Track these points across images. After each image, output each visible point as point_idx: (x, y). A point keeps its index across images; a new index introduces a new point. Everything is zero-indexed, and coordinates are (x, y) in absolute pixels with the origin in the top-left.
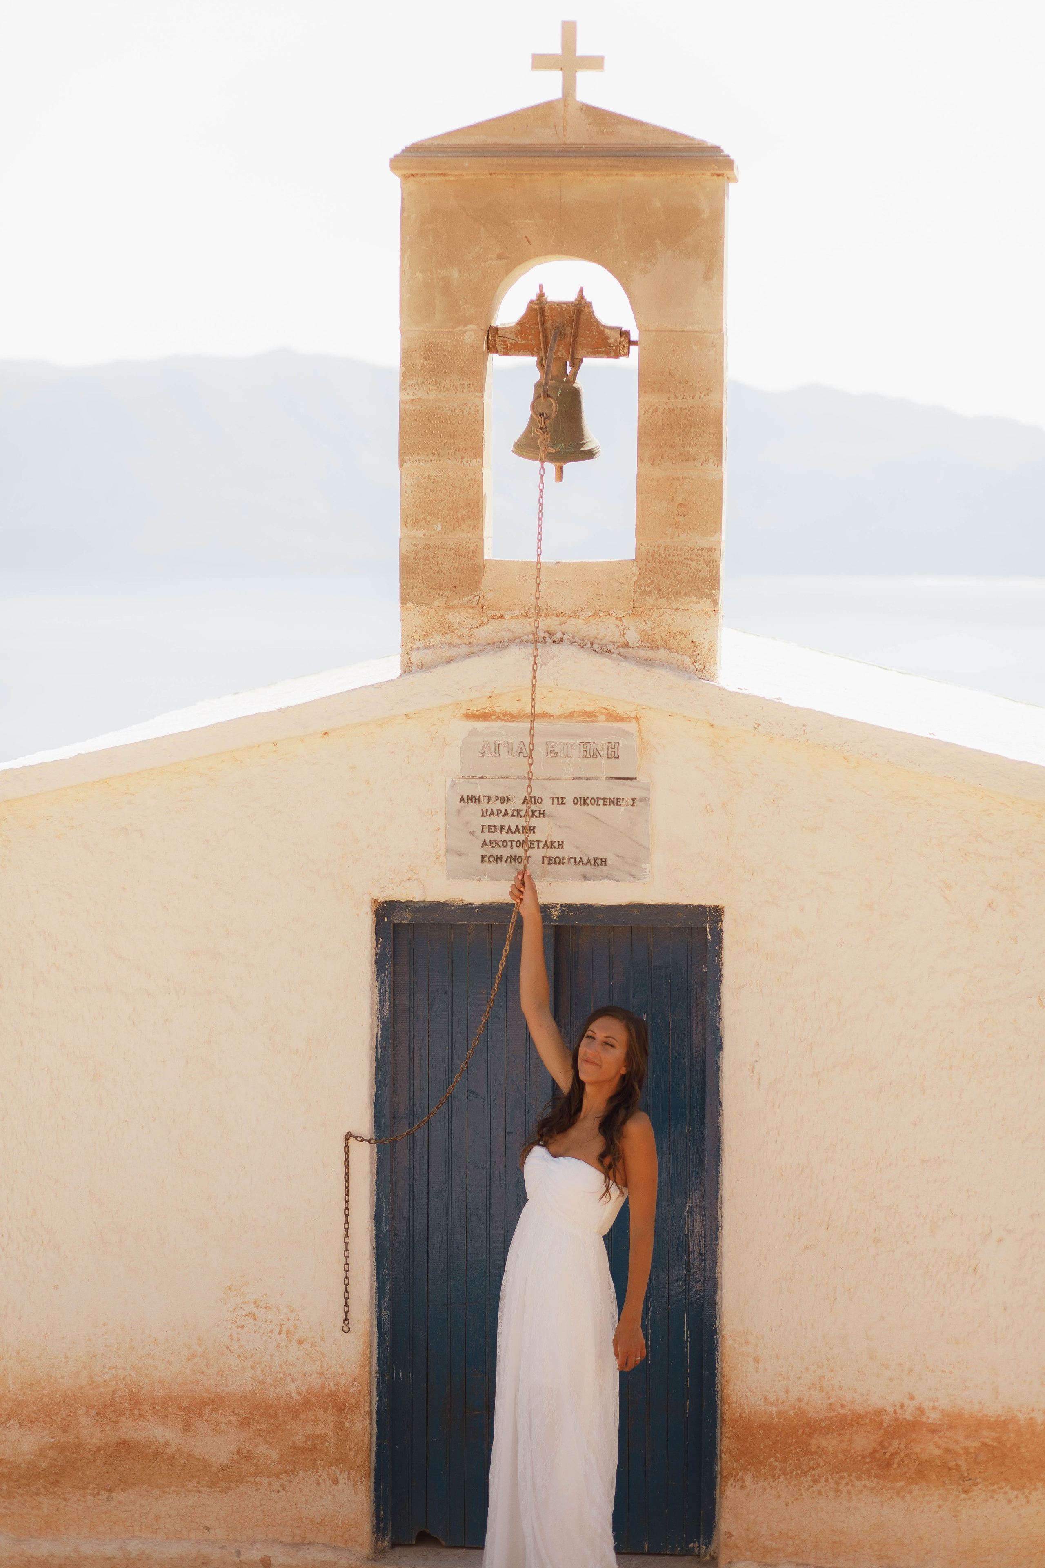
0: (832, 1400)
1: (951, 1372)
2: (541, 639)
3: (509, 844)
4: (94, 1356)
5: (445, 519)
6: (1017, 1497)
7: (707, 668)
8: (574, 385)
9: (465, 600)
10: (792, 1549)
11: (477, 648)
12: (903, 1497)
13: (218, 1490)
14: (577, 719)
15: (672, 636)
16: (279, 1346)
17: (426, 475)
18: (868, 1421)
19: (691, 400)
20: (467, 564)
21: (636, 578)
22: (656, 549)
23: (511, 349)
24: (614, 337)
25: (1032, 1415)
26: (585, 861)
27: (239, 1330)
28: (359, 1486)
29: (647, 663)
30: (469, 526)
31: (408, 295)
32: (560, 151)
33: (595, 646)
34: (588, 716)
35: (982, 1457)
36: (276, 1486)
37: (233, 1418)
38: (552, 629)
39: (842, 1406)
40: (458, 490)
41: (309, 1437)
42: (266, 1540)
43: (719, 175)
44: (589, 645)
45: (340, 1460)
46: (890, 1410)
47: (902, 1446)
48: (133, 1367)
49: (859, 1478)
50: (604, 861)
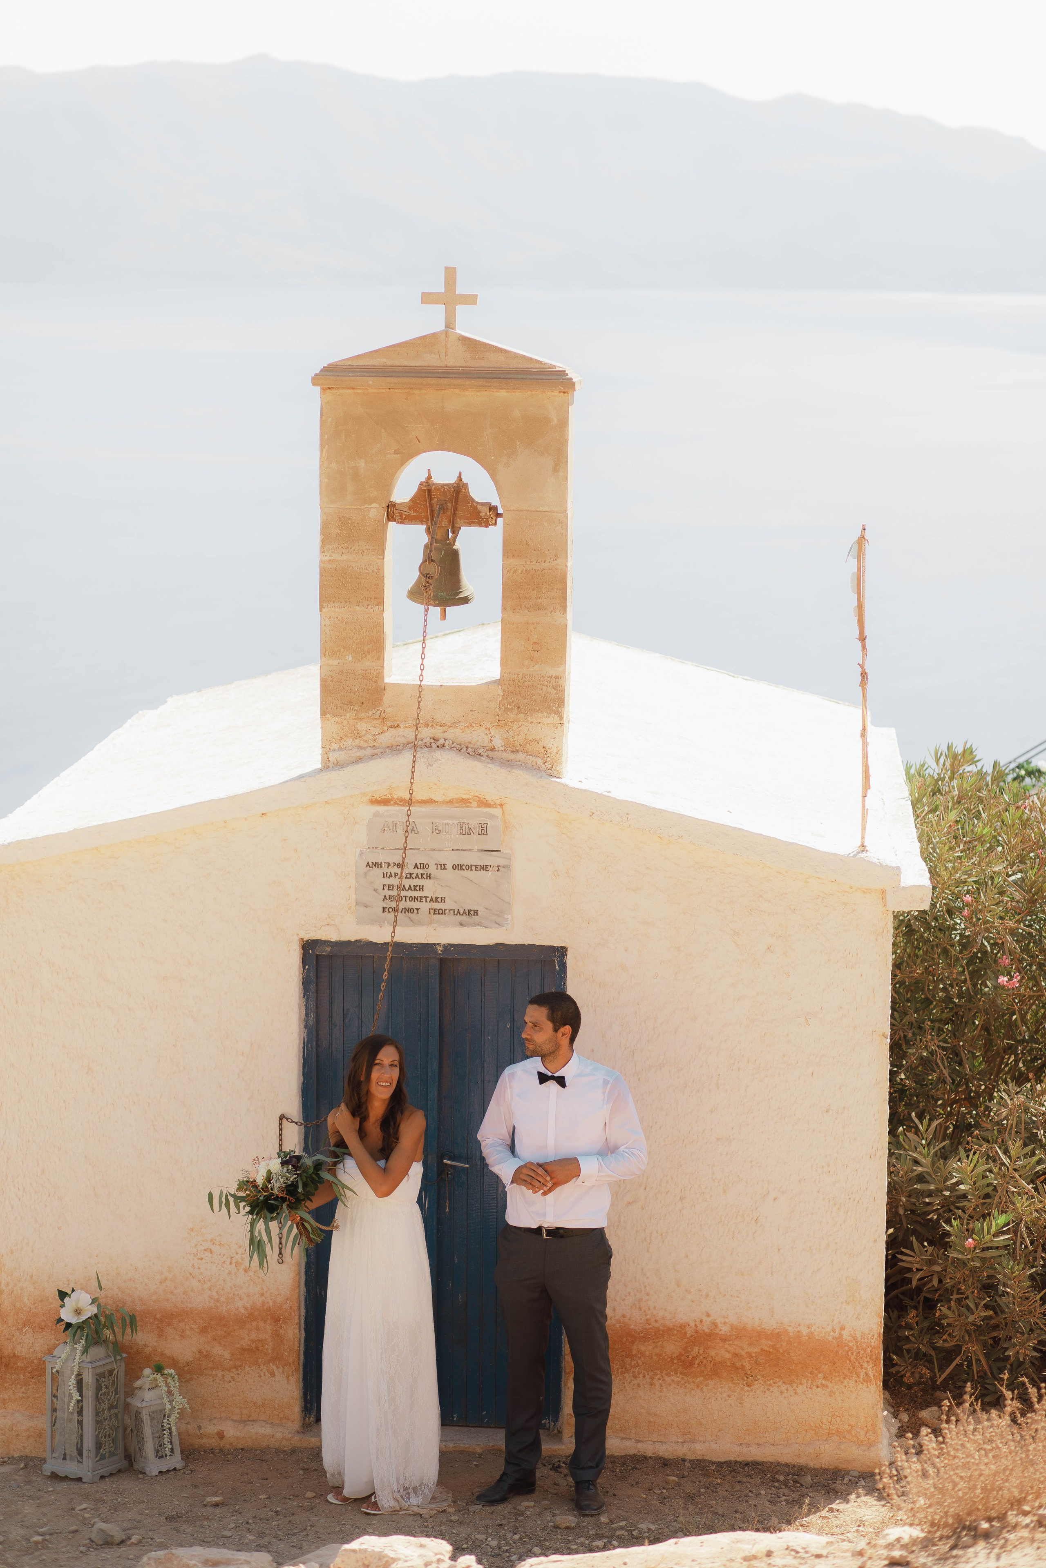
0: (648, 1317)
1: (738, 1297)
2: (428, 744)
3: (404, 898)
4: (89, 1280)
5: (355, 652)
6: (787, 1390)
7: (554, 767)
8: (454, 547)
9: (370, 713)
10: (618, 1427)
11: (380, 750)
12: (702, 1389)
13: (184, 1380)
14: (457, 805)
15: (528, 742)
16: (230, 1273)
17: (340, 618)
18: (675, 1332)
19: (543, 564)
20: (372, 686)
21: (501, 699)
22: (516, 676)
23: (406, 519)
24: (484, 511)
25: (799, 1329)
26: (462, 913)
27: (200, 1261)
28: (291, 1378)
29: (508, 764)
30: (373, 657)
31: (326, 480)
32: (442, 373)
33: (470, 750)
34: (464, 802)
35: (761, 1360)
36: (228, 1377)
37: (195, 1327)
38: (436, 736)
39: (656, 1321)
40: (364, 630)
41: (253, 1341)
42: (221, 1418)
43: (564, 393)
44: (464, 749)
45: (276, 1358)
46: (692, 1324)
47: (701, 1351)
48: (119, 1288)
49: (668, 1375)
50: (476, 912)
